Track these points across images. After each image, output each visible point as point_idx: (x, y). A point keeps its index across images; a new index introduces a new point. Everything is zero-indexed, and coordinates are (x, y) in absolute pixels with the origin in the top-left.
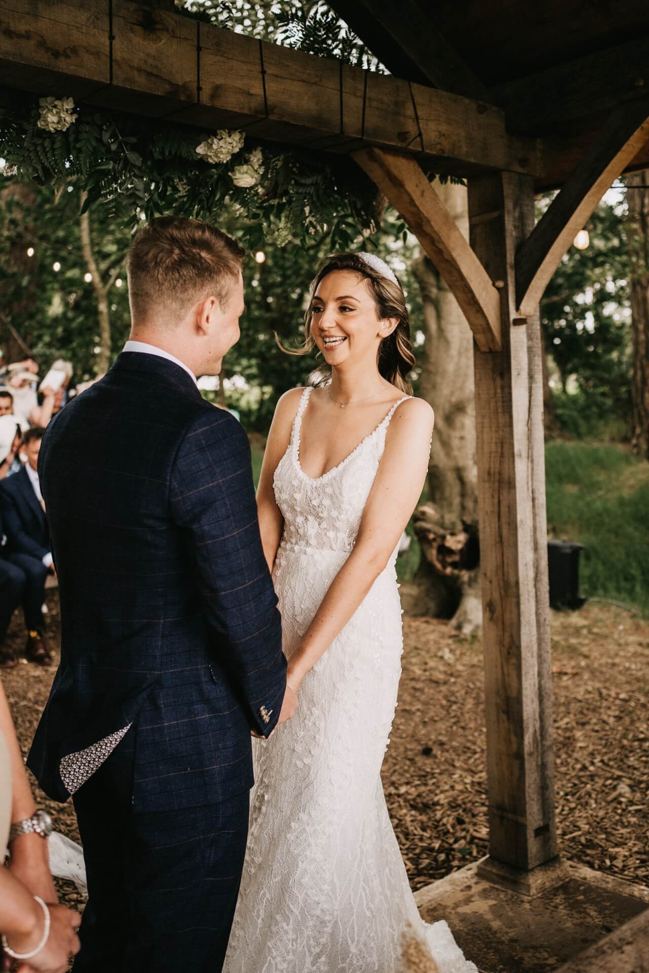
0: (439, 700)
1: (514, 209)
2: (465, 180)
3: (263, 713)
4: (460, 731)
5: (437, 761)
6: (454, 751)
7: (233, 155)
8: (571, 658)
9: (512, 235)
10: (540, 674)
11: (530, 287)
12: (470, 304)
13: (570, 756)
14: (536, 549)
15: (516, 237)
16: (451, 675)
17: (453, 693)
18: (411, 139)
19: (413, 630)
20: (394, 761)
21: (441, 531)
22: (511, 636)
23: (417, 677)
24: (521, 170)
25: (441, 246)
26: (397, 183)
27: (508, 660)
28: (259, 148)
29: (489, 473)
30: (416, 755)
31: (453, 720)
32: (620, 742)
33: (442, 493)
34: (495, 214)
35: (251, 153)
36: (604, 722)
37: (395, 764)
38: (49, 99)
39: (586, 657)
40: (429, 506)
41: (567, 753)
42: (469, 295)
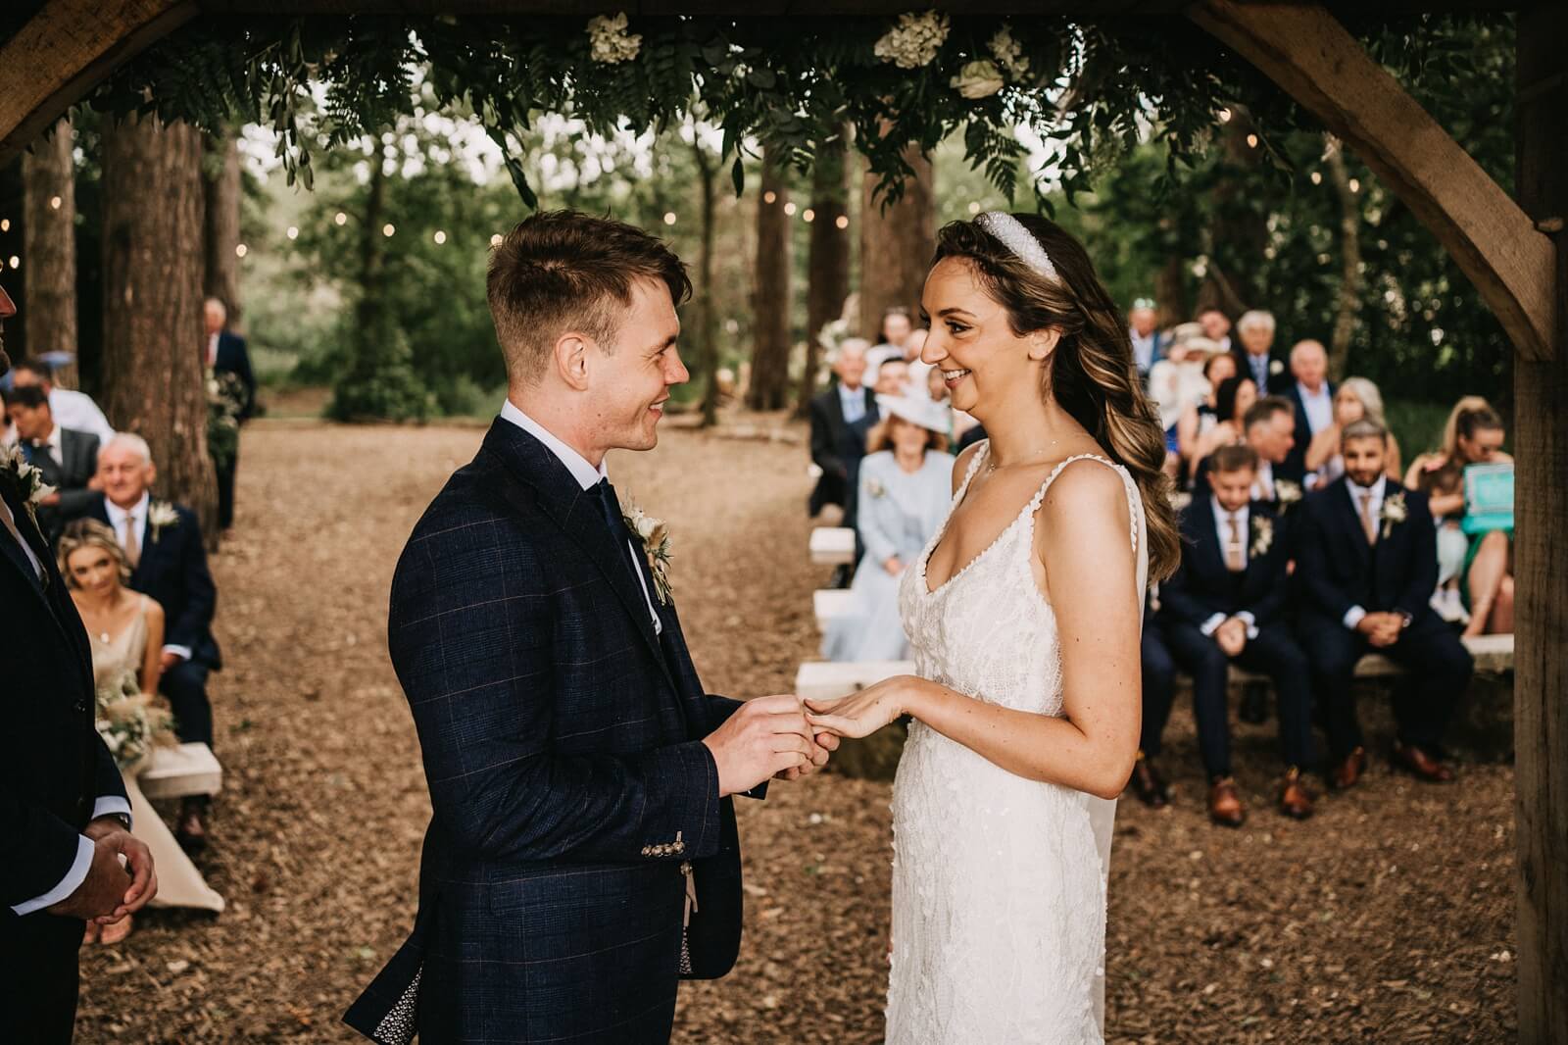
2: (1512, 16)
7: (935, 51)
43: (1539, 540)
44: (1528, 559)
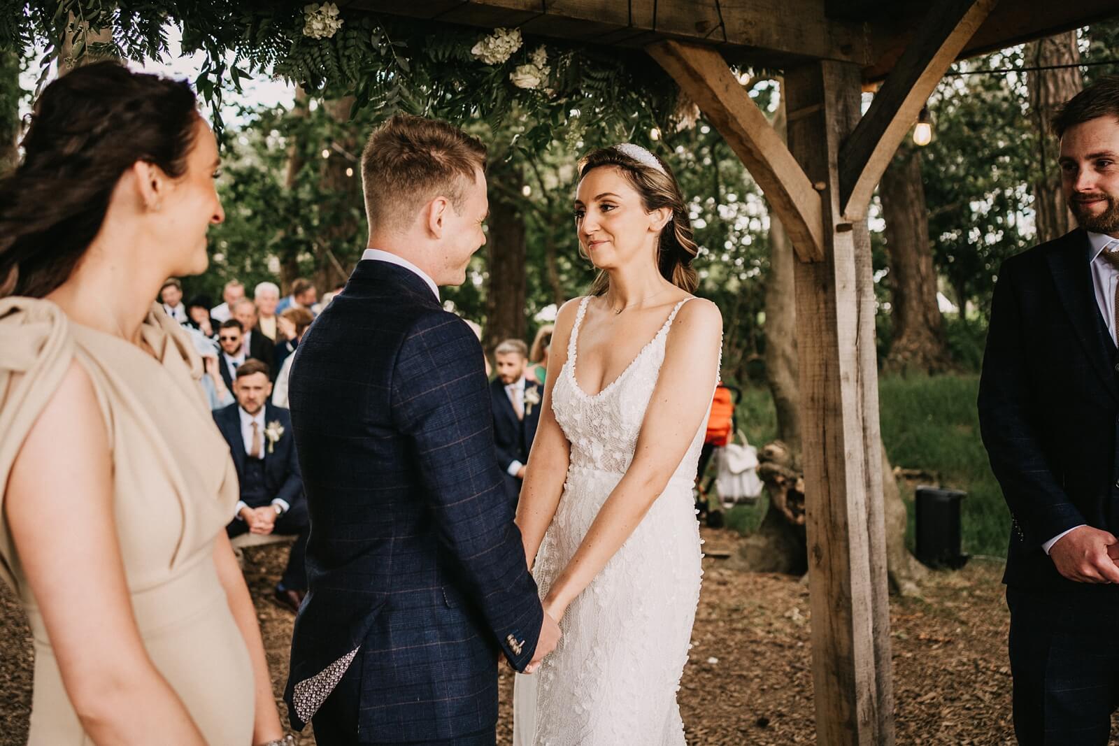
0: (782, 666)
1: (837, 102)
3: (512, 642)
4: (804, 702)
5: (774, 734)
6: (795, 724)
7: (512, 55)
8: (944, 624)
9: (834, 130)
10: (875, 630)
11: (856, 187)
12: (786, 209)
13: (932, 736)
14: (868, 485)
15: (840, 133)
16: (799, 638)
17: (799, 659)
18: (711, 29)
19: (759, 586)
20: (724, 732)
21: (792, 474)
22: (840, 585)
23: (758, 640)
24: (844, 58)
25: (749, 145)
26: (698, 78)
27: (837, 616)
28: (543, 46)
29: (813, 399)
30: (750, 727)
31: (797, 689)
32: (996, 722)
33: (792, 430)
34: (815, 108)
35: (534, 51)
36: (978, 698)
37: (725, 736)
38: (314, 6)
39: (963, 623)
40: (776, 445)
41: (929, 732)
42: (785, 199)
43: (817, 362)
44: (809, 373)
